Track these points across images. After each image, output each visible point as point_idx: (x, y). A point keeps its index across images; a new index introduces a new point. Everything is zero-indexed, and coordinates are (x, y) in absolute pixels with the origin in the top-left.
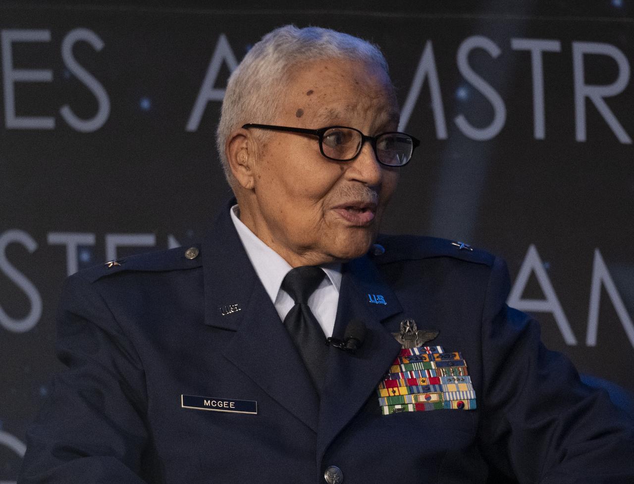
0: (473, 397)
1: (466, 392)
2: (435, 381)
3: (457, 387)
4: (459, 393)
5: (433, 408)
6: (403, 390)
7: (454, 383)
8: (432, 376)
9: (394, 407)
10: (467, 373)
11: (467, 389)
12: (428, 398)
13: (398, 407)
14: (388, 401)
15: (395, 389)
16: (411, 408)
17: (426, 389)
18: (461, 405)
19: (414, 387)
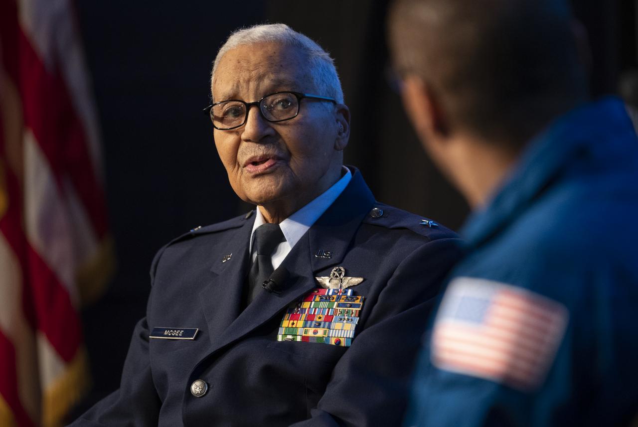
0: (351, 337)
1: (348, 331)
2: (329, 319)
3: (343, 326)
4: (341, 332)
5: (315, 341)
6: (300, 323)
7: (343, 323)
8: (329, 314)
9: (286, 337)
10: (357, 315)
11: (349, 329)
12: (315, 332)
13: (290, 337)
14: (286, 330)
15: (295, 322)
16: (299, 339)
17: (318, 325)
18: (338, 342)
19: (309, 322)
